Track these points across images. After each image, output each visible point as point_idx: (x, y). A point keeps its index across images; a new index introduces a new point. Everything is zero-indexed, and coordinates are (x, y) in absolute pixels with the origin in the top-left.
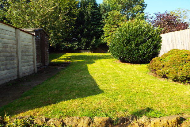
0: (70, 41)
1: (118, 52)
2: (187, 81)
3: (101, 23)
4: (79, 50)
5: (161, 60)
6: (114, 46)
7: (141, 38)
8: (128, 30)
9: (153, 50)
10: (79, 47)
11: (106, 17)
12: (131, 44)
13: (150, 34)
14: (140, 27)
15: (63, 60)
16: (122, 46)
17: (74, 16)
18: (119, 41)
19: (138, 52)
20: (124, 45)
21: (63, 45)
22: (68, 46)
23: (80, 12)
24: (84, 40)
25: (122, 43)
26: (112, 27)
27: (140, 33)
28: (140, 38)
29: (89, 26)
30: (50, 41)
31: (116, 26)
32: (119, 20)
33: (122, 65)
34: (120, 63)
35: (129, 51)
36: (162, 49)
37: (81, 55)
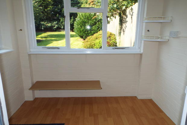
4: (58, 29)
10: (58, 26)
15: (39, 38)
21: (43, 24)
22: (48, 26)
24: (62, 20)
37: (60, 34)
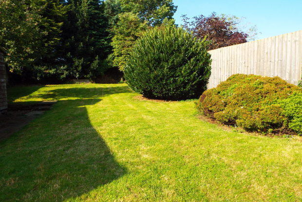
0: (52, 63)
1: (141, 81)
2: (270, 130)
3: (107, 34)
4: (70, 79)
5: (219, 93)
6: (133, 71)
7: (178, 56)
8: (155, 43)
9: (198, 76)
10: (70, 73)
11: (116, 23)
12: (162, 67)
13: (192, 49)
14: (176, 38)
15: (39, 97)
16: (147, 70)
17: (57, 19)
18: (141, 61)
19: (175, 81)
20: (150, 69)
21: (40, 71)
22: (49, 73)
23: (69, 13)
24: (78, 62)
25: (148, 65)
26: (126, 40)
27: (176, 49)
28: (176, 57)
29: (86, 38)
30: (9, 62)
31: (132, 38)
32: (137, 28)
33: (149, 104)
34: (145, 99)
35: (158, 80)
36: (212, 74)
37: (73, 88)
